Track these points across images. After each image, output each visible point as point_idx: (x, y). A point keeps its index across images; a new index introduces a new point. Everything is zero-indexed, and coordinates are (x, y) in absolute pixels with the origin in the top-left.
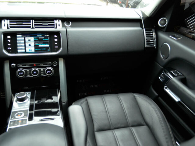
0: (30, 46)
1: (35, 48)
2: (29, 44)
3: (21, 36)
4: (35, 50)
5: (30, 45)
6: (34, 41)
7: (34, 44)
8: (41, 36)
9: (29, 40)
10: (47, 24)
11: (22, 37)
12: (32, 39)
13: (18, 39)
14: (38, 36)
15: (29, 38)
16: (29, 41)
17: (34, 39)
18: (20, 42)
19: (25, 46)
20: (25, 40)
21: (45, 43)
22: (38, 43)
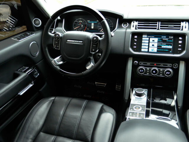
0: (153, 46)
1: (158, 49)
2: (152, 44)
3: (146, 36)
4: (158, 51)
5: (153, 45)
6: (158, 41)
7: (158, 44)
8: (165, 37)
9: (153, 41)
10: (173, 26)
12: (156, 40)
13: (143, 39)
14: (162, 37)
15: (154, 39)
16: (153, 42)
17: (158, 40)
18: (144, 42)
19: (149, 46)
20: (149, 40)
21: (168, 45)
22: (161, 44)
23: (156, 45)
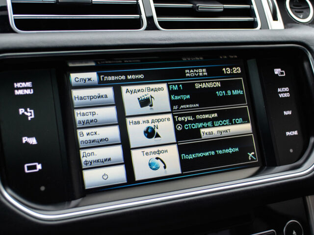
0: (153, 141)
1: (182, 150)
2: (144, 127)
3: (93, 76)
4: (185, 164)
5: (150, 133)
6: (173, 103)
7: (176, 123)
8: (203, 72)
9: (145, 102)
11: (101, 84)
12: (160, 94)
13: (76, 102)
15: (144, 90)
16: (147, 110)
17: (171, 92)
18: (90, 117)
19: (125, 141)
20: (119, 102)
21: (229, 117)
22: (194, 115)
23: (166, 128)
